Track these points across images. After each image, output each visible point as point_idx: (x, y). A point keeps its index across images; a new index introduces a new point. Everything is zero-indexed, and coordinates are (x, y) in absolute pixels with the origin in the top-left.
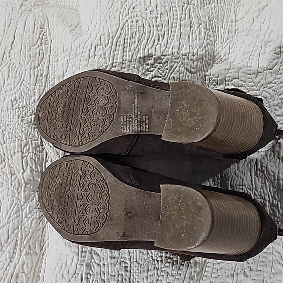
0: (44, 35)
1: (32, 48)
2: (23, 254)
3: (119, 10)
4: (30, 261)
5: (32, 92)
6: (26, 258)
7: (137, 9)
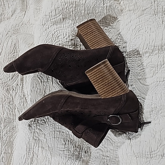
0: (16, 48)
1: (10, 55)
2: (2, 153)
3: (51, 38)
4: (6, 156)
5: (9, 75)
6: (4, 155)
7: (60, 38)
